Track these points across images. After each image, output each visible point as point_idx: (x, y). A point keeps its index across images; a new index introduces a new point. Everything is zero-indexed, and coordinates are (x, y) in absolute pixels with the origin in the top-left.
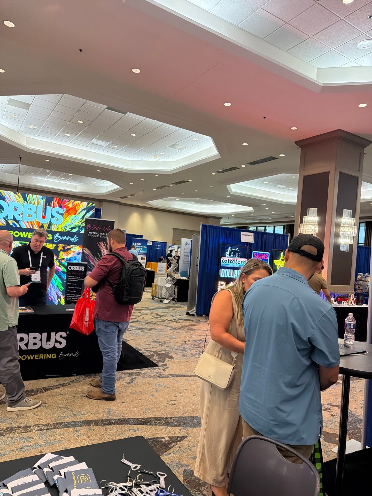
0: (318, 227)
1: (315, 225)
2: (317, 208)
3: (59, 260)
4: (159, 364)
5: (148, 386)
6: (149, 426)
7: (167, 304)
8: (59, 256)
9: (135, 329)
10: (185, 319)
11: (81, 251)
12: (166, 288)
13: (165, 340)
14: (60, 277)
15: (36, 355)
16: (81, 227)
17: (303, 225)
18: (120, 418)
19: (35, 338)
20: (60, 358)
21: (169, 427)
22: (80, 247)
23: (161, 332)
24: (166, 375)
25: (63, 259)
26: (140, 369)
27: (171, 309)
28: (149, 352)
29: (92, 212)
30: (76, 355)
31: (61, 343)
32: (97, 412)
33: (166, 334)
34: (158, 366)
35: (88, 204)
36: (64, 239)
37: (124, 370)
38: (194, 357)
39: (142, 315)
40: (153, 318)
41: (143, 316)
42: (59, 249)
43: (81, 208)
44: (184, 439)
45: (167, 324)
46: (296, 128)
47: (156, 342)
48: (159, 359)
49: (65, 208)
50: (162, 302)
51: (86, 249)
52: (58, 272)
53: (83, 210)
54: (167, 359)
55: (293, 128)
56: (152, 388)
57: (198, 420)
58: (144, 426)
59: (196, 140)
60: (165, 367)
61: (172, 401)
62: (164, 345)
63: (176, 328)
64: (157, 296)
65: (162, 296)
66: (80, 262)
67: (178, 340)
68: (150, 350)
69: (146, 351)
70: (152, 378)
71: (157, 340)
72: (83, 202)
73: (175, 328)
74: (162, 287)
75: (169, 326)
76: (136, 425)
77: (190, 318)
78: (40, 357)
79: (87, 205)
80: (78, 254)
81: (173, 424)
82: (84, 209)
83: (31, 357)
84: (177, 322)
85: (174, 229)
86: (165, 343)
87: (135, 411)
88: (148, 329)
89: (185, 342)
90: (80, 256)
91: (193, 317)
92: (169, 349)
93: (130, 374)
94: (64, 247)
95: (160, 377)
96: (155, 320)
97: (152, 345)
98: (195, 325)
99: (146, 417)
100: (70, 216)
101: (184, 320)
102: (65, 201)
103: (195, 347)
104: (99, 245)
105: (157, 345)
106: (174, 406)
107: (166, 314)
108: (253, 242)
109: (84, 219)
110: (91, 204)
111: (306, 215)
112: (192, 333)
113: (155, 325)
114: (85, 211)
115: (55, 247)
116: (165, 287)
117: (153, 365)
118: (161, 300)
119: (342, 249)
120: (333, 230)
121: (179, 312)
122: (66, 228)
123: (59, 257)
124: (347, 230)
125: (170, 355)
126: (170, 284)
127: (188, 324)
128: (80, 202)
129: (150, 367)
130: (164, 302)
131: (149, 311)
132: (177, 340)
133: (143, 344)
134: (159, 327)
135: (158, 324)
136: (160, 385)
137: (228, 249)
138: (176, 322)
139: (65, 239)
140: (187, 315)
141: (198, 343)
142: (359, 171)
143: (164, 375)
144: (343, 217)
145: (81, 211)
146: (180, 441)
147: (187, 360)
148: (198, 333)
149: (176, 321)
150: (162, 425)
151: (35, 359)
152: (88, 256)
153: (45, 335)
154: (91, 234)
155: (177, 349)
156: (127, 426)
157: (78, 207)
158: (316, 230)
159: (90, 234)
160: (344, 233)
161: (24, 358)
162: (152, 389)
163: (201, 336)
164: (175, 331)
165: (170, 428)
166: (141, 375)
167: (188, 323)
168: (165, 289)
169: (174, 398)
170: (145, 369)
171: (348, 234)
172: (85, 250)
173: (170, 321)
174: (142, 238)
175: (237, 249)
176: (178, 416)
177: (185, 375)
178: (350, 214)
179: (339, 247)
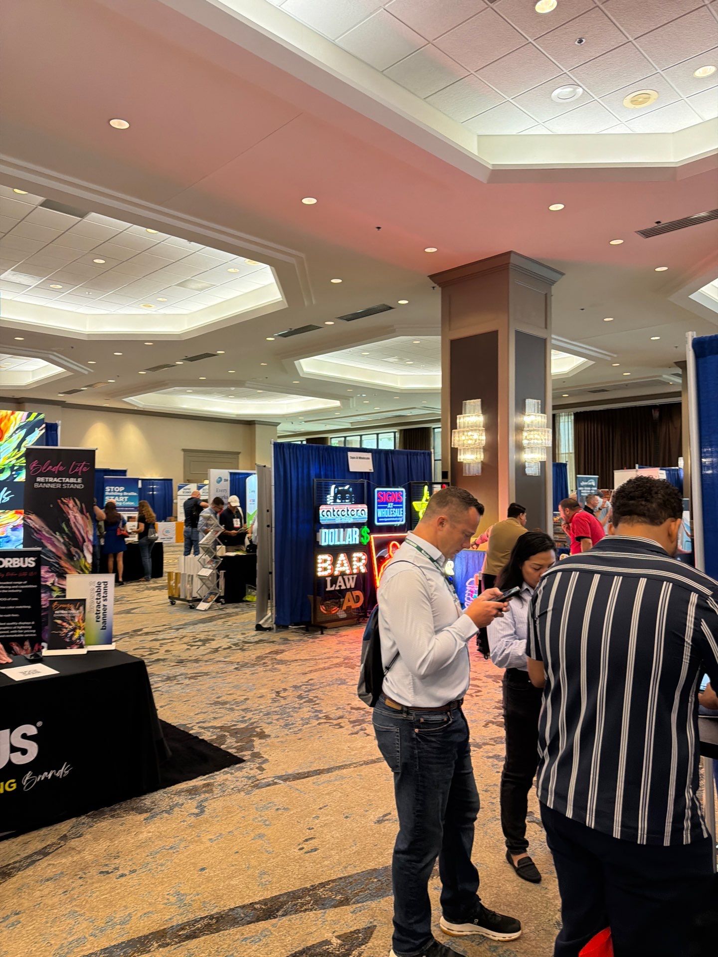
0: (484, 434)
1: (479, 430)
2: (480, 400)
4: (245, 755)
5: (241, 815)
6: (284, 918)
7: (205, 610)
9: (160, 679)
10: (256, 639)
11: (20, 522)
12: (202, 578)
13: (235, 696)
16: (16, 468)
17: (459, 432)
18: (213, 913)
20: (26, 788)
21: (327, 911)
22: (16, 513)
23: (220, 679)
24: (270, 779)
26: (207, 776)
27: (220, 622)
28: (211, 730)
29: (38, 433)
30: (64, 773)
31: (24, 752)
32: (150, 909)
33: (229, 681)
34: (243, 761)
35: (29, 416)
37: (174, 785)
38: (309, 726)
39: (162, 644)
40: (189, 647)
41: (165, 648)
43: (13, 425)
44: (372, 933)
45: (225, 657)
46: (434, 250)
47: (216, 703)
48: (239, 744)
50: (193, 608)
51: (33, 517)
53: (17, 430)
54: (257, 742)
55: (428, 250)
56: (251, 817)
57: (380, 878)
58: (274, 921)
59: (234, 271)
60: (260, 760)
61: (306, 840)
62: (237, 708)
63: (247, 663)
64: (182, 597)
65: (194, 596)
66: (21, 547)
67: (263, 691)
68: (211, 724)
69: (204, 728)
70: (242, 793)
71: (218, 698)
72: (17, 413)
73: (245, 665)
74: (192, 576)
75: (232, 663)
76: (253, 922)
77: (265, 636)
79: (27, 418)
80: (15, 529)
81: (333, 899)
82: (21, 428)
84: (242, 650)
86: (237, 703)
87: (237, 885)
88: (190, 676)
89: (278, 693)
90: (20, 534)
91: (270, 633)
92: (251, 716)
93: (193, 792)
95: (257, 786)
96: (195, 653)
97: (213, 713)
98: (282, 651)
99: (268, 895)
101: (257, 642)
103: (302, 702)
104: (62, 505)
105: (223, 711)
106: (316, 853)
107: (214, 635)
109: (23, 450)
110: (34, 414)
111: (461, 414)
112: (283, 671)
113: (201, 663)
114: (24, 431)
116: (199, 575)
117: (230, 761)
118: (191, 604)
119: (529, 471)
120: (512, 439)
121: (238, 627)
124: (536, 436)
125: (258, 730)
126: (210, 568)
127: (268, 651)
128: (9, 412)
129: (228, 766)
130: (198, 608)
131: (174, 634)
132: (261, 691)
133: (192, 714)
134: (210, 668)
135: (206, 661)
136: (266, 808)
137: (330, 488)
138: (240, 649)
140: (256, 630)
141: (306, 692)
142: (546, 328)
143: (266, 780)
144: (526, 414)
145: (14, 432)
146: (365, 941)
147: (299, 736)
148: (295, 668)
149: (241, 646)
150: (311, 910)
152: (38, 531)
154: (43, 483)
155: (268, 714)
156: (235, 930)
157: (5, 424)
158: (482, 440)
159: (40, 483)
160: (532, 441)
162: (253, 820)
163: (303, 674)
164: (247, 671)
165: (331, 914)
166: (217, 791)
167: (267, 649)
168: (200, 581)
169: (308, 834)
170: (218, 773)
171: (538, 444)
172: (30, 519)
173: (228, 651)
174: (126, 476)
175: (347, 487)
176: (335, 877)
177: (308, 772)
178: (538, 407)
179: (524, 467)
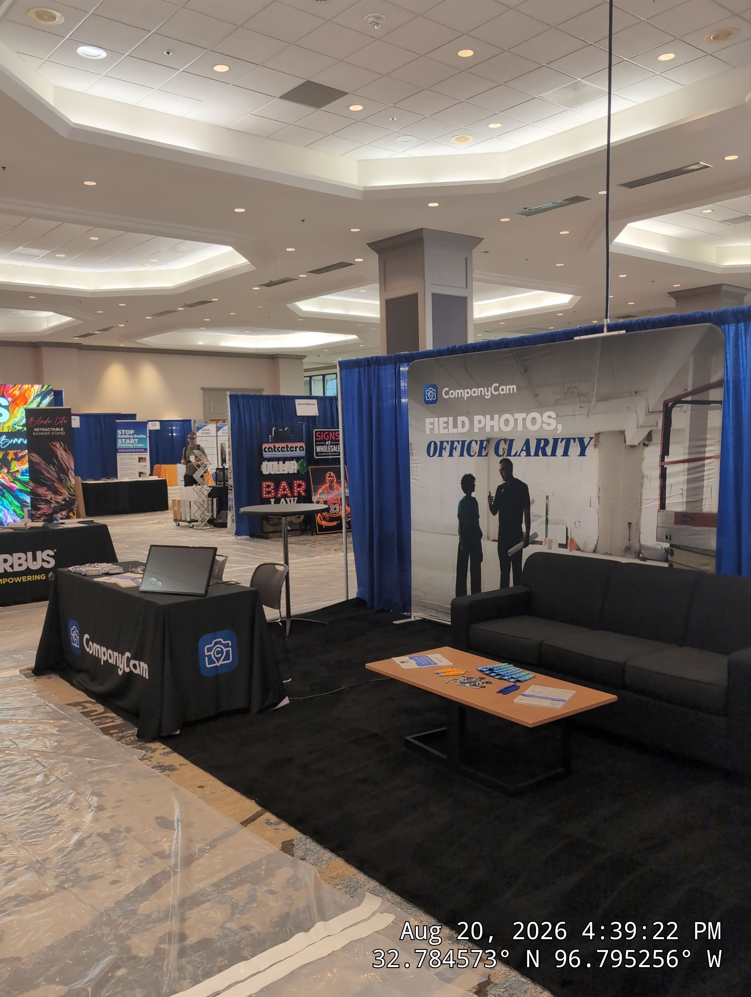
3: (11, 473)
8: (10, 467)
14: (17, 498)
15: (23, 577)
19: (19, 558)
20: (51, 579)
25: (18, 471)
29: (49, 398)
31: (48, 562)
35: (42, 388)
36: (14, 442)
42: (10, 457)
43: (33, 394)
46: (358, 230)
49: (9, 397)
51: (34, 455)
52: (13, 491)
53: (36, 397)
55: (353, 230)
72: (35, 385)
78: (28, 579)
82: (38, 396)
83: (18, 580)
85: (203, 389)
94: (16, 454)
100: (18, 408)
102: (9, 387)
108: (318, 415)
110: (46, 386)
114: (40, 398)
115: (3, 455)
122: (16, 427)
123: (12, 468)
128: (30, 386)
139: (16, 443)
142: (467, 288)
145: (34, 399)
151: (23, 581)
152: (38, 464)
153: (30, 554)
157: (28, 394)
161: (11, 580)
172: (32, 456)
174: (135, 419)
175: (286, 429)
